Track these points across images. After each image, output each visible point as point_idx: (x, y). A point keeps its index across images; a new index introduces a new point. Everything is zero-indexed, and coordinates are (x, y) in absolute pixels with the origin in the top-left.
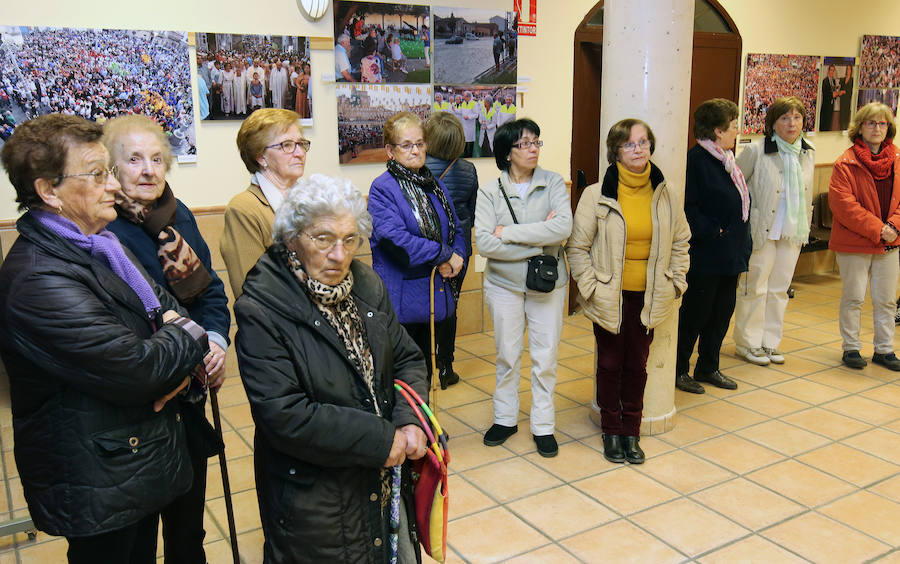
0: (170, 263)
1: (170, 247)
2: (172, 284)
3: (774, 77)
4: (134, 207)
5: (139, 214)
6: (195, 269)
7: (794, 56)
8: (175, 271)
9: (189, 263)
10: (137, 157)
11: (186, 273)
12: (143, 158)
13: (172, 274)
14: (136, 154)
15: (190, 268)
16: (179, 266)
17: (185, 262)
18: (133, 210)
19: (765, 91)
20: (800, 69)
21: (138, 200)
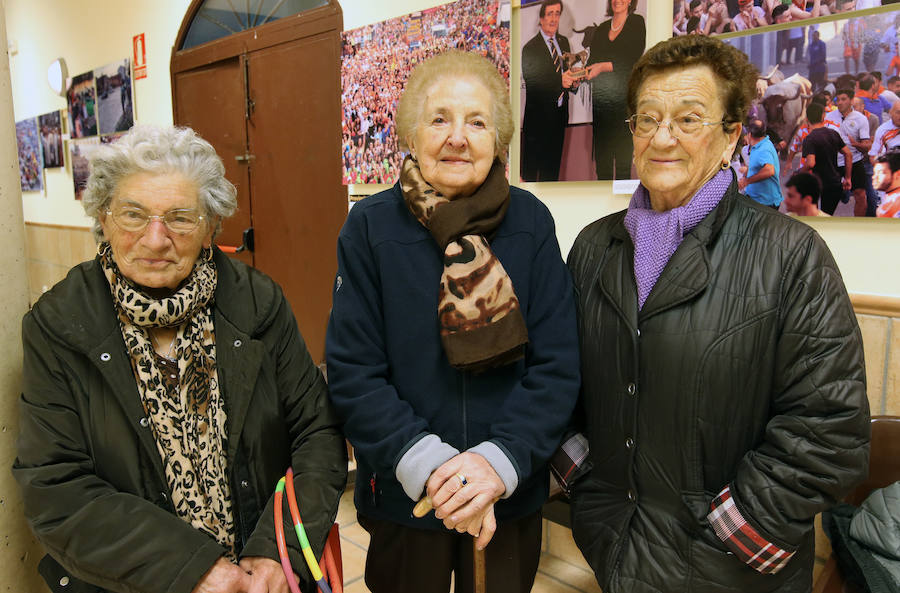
0: (450, 298)
1: (458, 271)
2: (444, 333)
3: (394, 67)
4: (424, 199)
5: (430, 210)
6: (494, 320)
7: (434, 11)
8: (453, 315)
9: (488, 307)
10: (443, 118)
11: (474, 322)
12: (452, 120)
13: (448, 318)
14: (442, 111)
15: (487, 316)
16: (466, 307)
17: (480, 303)
18: (421, 204)
19: (377, 99)
20: (454, 35)
21: (434, 188)
